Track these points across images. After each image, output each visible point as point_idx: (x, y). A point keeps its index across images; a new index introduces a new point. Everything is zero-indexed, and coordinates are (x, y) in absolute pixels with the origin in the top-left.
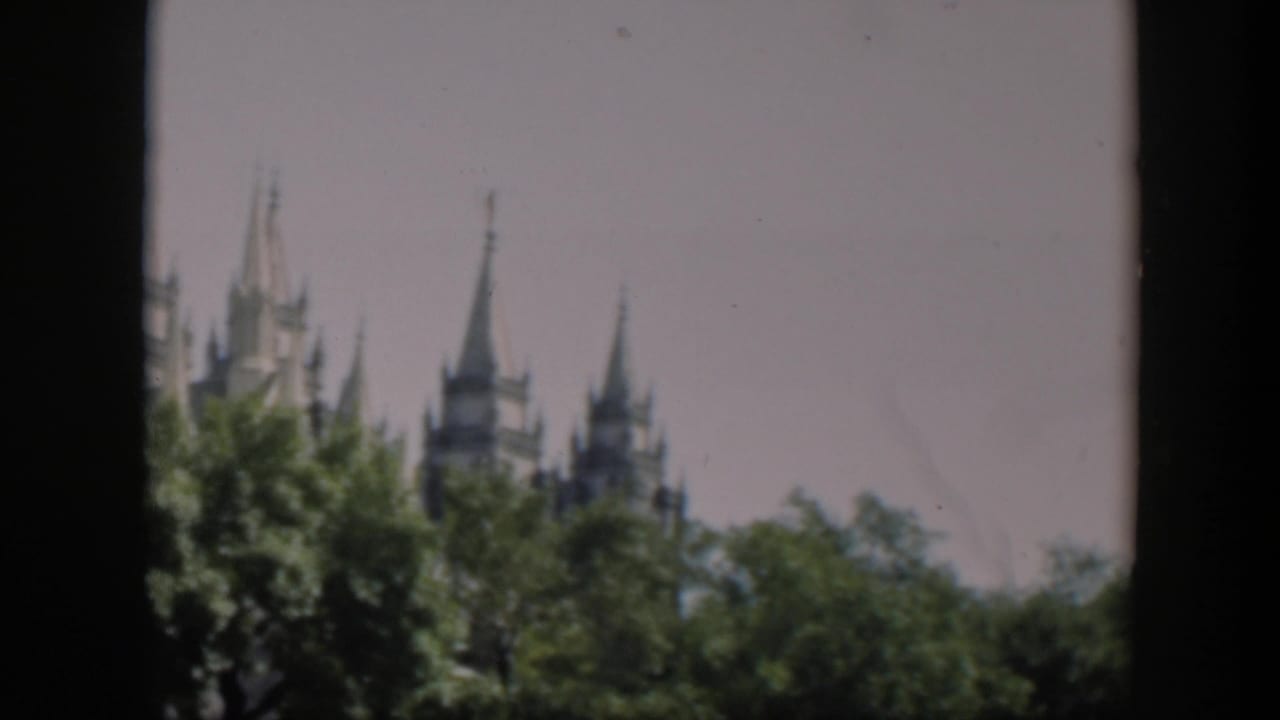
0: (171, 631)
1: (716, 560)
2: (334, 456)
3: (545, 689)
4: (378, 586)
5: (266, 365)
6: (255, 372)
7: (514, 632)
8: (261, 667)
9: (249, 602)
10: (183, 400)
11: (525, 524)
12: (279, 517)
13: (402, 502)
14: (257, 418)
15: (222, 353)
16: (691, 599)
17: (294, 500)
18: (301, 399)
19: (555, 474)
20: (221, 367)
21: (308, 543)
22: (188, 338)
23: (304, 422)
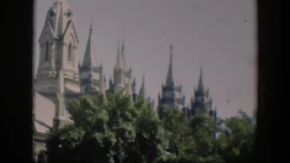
0: (102, 146)
1: (223, 126)
2: (138, 106)
3: (186, 157)
4: (149, 135)
5: (122, 85)
6: (121, 87)
7: (179, 144)
8: (123, 154)
9: (120, 139)
10: (104, 94)
11: (181, 119)
12: (126, 119)
13: (154, 115)
14: (121, 98)
15: (113, 83)
16: (218, 135)
17: (130, 115)
18: (131, 93)
19: (188, 108)
20: (112, 86)
21: (133, 125)
22: (105, 80)
23: (131, 98)
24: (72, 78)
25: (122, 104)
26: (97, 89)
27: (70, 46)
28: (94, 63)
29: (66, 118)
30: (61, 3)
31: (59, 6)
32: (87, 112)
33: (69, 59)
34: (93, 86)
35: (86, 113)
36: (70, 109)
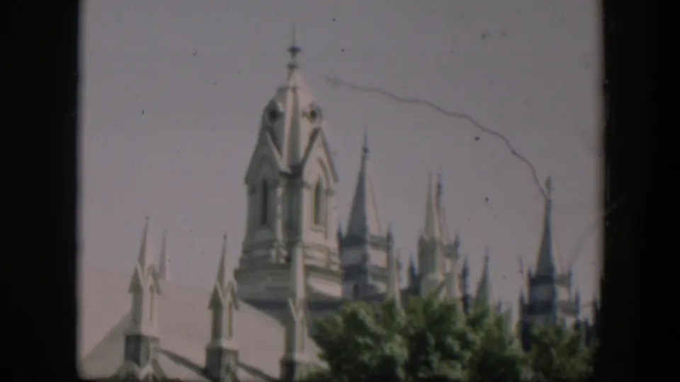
2: (475, 322)
5: (439, 277)
6: (435, 281)
10: (398, 298)
11: (572, 349)
12: (448, 355)
13: (511, 343)
14: (436, 305)
15: (417, 272)
17: (456, 347)
18: (458, 294)
19: (585, 323)
20: (416, 280)
21: (464, 367)
22: (399, 266)
23: (460, 307)
24: (322, 264)
25: (439, 320)
26: (382, 287)
27: (318, 188)
28: (374, 228)
29: (310, 357)
30: (294, 89)
31: (290, 95)
32: (361, 340)
33: (317, 219)
34: (371, 281)
35: (357, 344)
36: (320, 336)
